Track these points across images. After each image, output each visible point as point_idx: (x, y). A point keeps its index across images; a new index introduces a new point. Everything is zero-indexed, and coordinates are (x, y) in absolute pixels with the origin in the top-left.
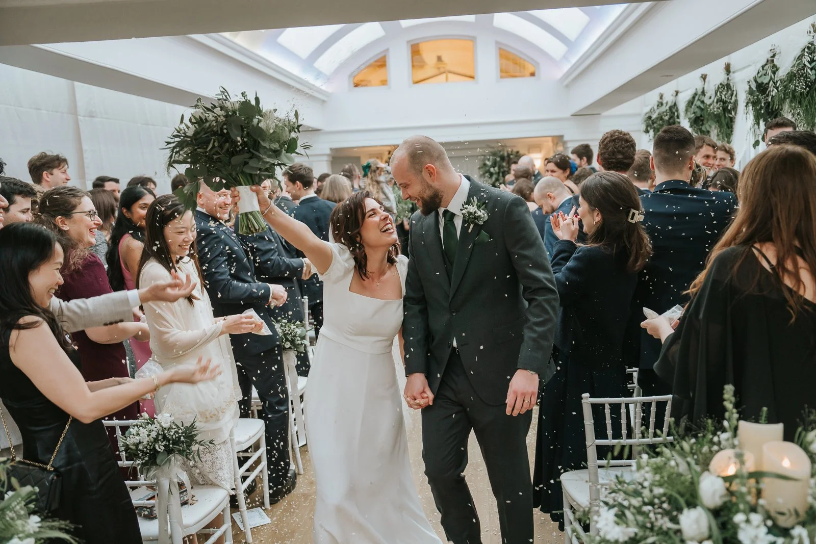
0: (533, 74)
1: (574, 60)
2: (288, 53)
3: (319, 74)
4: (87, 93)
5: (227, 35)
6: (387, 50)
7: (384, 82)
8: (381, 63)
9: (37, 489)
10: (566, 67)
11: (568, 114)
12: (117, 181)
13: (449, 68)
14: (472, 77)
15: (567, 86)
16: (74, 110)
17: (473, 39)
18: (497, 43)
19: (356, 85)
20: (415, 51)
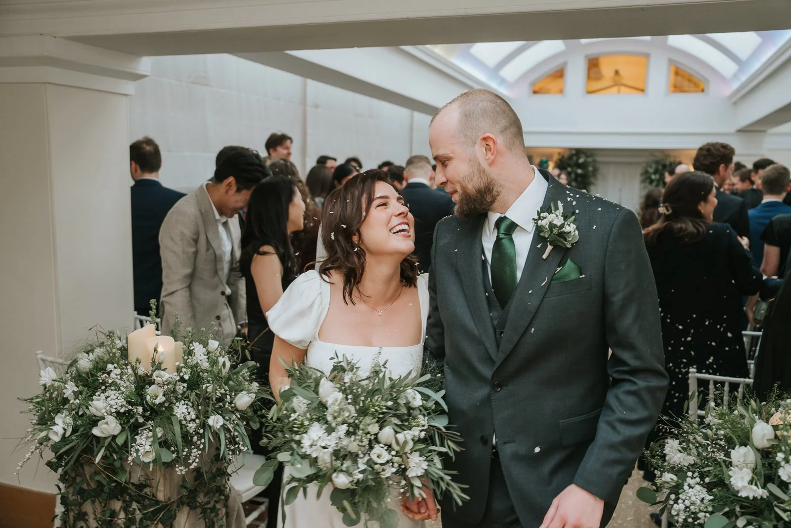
0: (703, 91)
1: (744, 78)
2: (478, 62)
3: (503, 81)
4: (315, 88)
5: (429, 46)
6: (566, 63)
7: (561, 91)
8: (559, 74)
9: (258, 365)
10: (736, 85)
11: (733, 129)
12: (335, 160)
13: (624, 82)
14: (642, 91)
15: (735, 103)
16: (304, 102)
17: (647, 56)
18: (671, 61)
19: (535, 92)
20: (593, 64)
